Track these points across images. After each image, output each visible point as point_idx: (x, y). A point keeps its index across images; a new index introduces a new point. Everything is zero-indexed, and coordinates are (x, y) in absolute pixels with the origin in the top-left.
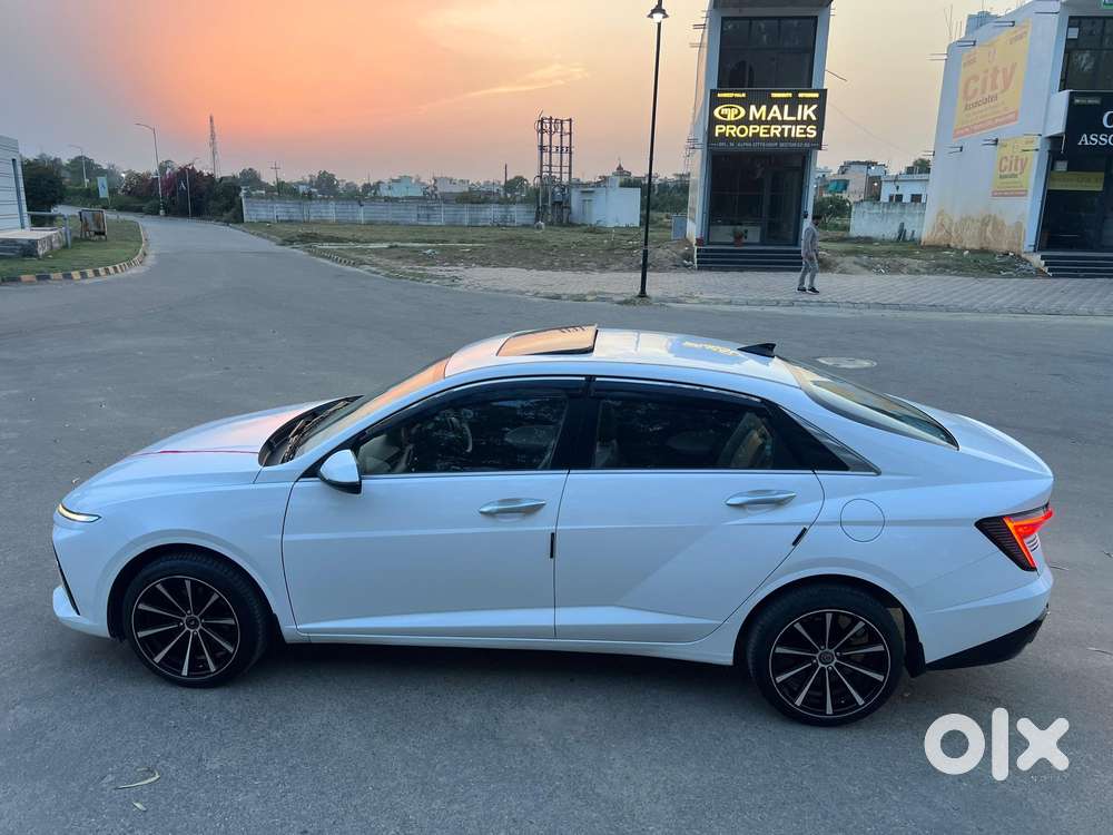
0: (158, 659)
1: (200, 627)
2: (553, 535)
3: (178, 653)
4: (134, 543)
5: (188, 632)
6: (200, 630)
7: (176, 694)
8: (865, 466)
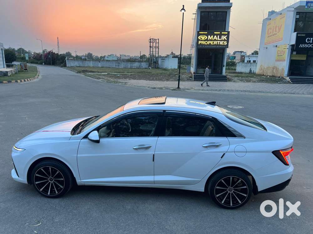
0: (41, 190)
1: (53, 181)
2: (154, 155)
3: (47, 188)
4: (35, 157)
5: (50, 182)
6: (53, 182)
7: (46, 200)
8: (241, 136)
